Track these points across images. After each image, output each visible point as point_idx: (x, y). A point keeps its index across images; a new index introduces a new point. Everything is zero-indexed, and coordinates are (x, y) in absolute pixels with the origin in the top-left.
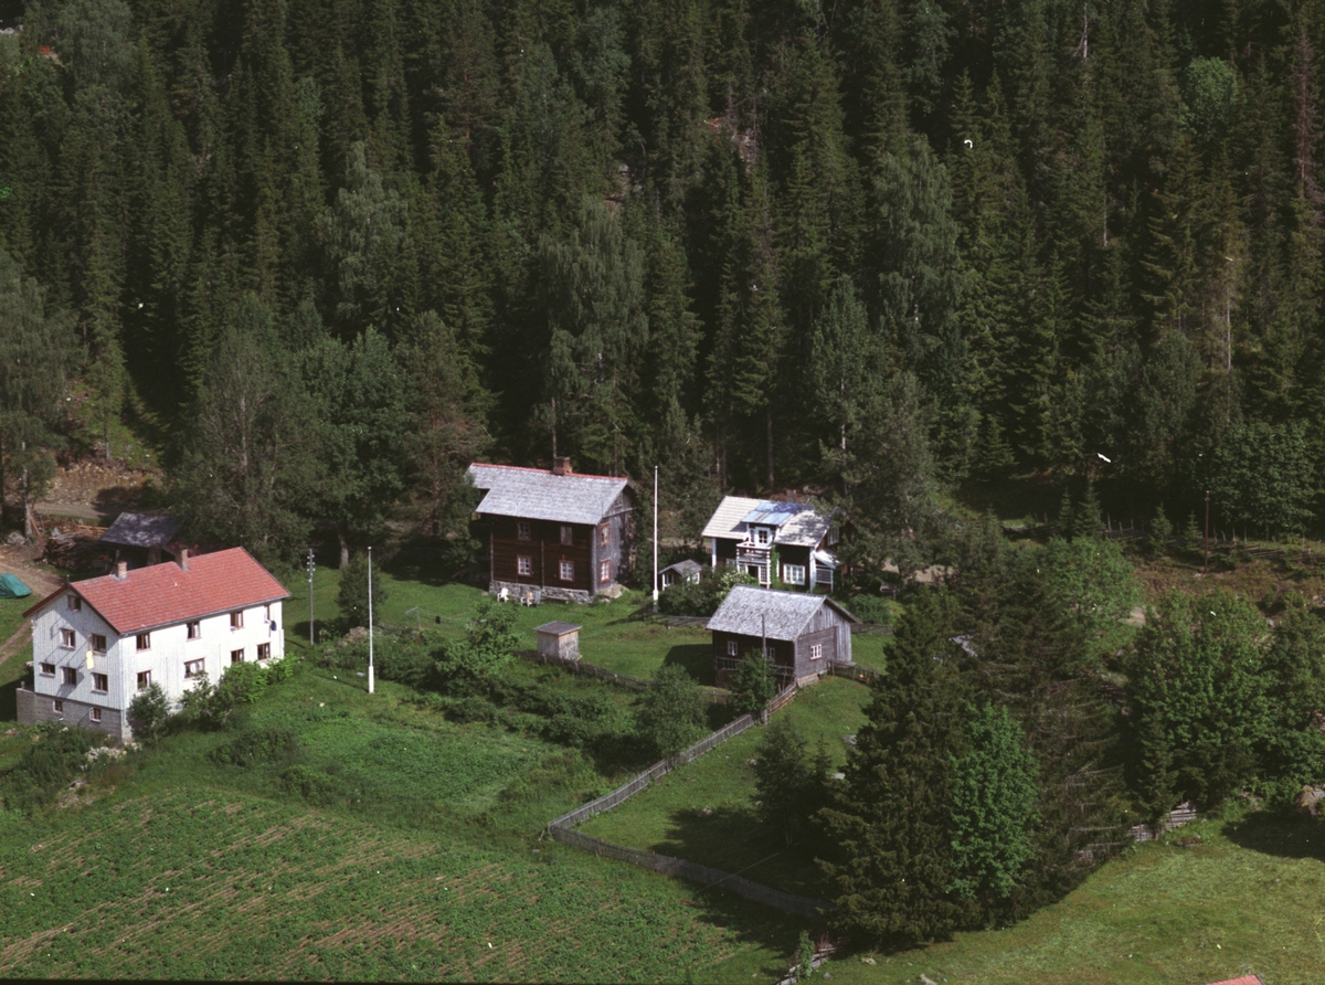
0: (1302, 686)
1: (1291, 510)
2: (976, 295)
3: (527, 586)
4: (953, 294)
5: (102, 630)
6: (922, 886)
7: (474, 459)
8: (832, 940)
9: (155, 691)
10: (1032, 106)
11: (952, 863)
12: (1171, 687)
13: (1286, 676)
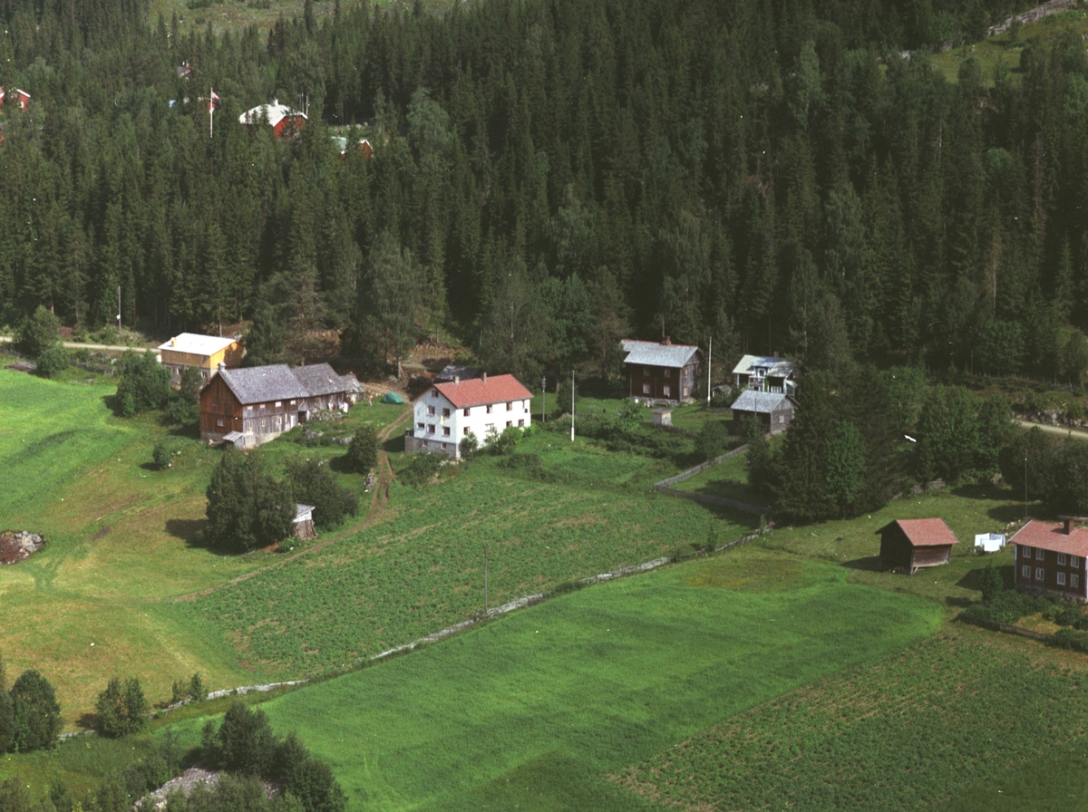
0: (996, 427)
1: (1013, 362)
2: (873, 262)
3: (647, 399)
4: (860, 261)
5: (447, 406)
6: (813, 496)
7: (624, 338)
8: (774, 521)
9: (472, 436)
10: (909, 170)
11: (827, 487)
12: (935, 426)
13: (987, 423)
